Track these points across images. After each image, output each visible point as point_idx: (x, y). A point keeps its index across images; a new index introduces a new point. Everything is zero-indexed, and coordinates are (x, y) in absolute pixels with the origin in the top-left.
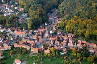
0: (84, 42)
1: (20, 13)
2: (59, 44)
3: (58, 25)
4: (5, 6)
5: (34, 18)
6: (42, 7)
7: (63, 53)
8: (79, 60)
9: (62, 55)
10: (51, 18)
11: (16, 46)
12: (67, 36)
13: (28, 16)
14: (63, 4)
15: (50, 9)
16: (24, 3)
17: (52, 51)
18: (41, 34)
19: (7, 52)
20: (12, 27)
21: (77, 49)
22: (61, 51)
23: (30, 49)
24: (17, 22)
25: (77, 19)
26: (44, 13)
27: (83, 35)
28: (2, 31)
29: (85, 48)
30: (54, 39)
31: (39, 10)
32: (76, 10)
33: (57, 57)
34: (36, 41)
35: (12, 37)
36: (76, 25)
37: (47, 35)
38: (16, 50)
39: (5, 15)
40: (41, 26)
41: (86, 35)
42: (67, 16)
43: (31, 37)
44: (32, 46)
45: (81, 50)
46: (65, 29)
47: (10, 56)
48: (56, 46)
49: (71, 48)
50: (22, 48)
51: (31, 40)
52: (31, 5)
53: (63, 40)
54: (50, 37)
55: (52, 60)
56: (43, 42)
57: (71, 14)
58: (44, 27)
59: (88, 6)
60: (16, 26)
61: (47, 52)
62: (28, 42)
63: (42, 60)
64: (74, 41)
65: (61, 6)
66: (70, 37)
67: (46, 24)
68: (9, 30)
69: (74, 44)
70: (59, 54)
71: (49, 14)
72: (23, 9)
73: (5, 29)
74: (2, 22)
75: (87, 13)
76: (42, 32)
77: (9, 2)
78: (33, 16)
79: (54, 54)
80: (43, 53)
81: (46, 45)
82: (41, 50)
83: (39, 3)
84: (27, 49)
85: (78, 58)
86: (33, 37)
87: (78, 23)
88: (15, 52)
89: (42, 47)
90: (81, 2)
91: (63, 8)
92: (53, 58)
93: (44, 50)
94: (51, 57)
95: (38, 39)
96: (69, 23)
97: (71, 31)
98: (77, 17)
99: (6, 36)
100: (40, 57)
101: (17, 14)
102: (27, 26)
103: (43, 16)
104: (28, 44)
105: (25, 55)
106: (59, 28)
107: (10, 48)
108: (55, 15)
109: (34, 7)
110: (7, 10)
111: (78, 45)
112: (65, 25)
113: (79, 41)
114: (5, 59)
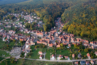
0: (80, 39)
1: (38, 21)
2: (65, 41)
3: (63, 28)
4: (28, 16)
5: (47, 24)
6: (52, 16)
7: (68, 47)
8: (79, 51)
9: (68, 49)
10: (57, 24)
11: (38, 42)
12: (69, 35)
13: (43, 23)
14: (64, 14)
15: (56, 17)
16: (40, 14)
17: (62, 46)
18: (53, 34)
19: (33, 47)
20: (34, 30)
21: (77, 44)
22: (67, 45)
23: (47, 45)
24: (36, 26)
25: (75, 24)
26: (53, 20)
27: (79, 35)
28: (28, 33)
29: (82, 43)
30: (61, 37)
31: (50, 18)
32: (73, 18)
33: (65, 50)
34: (50, 39)
35: (35, 37)
36: (75, 28)
37: (56, 35)
38: (38, 45)
39: (29, 22)
40: (52, 29)
41: (81, 34)
42: (68, 22)
43: (46, 36)
44: (48, 43)
45: (79, 44)
46: (67, 31)
47: (35, 49)
48: (63, 42)
49: (73, 44)
50: (42, 44)
51: (47, 38)
52: (44, 15)
53: (67, 38)
54: (59, 36)
55: (62, 52)
56: (55, 40)
57: (70, 21)
58: (54, 29)
59: (80, 16)
60: (36, 30)
61: (58, 46)
62: (46, 40)
63: (56, 52)
64: (74, 39)
65: (63, 16)
66: (71, 36)
67: (55, 28)
68: (32, 32)
69: (74, 41)
70: (66, 47)
71: (56, 21)
72: (39, 18)
73: (30, 31)
74: (28, 27)
75: (81, 20)
76: (53, 33)
77: (30, 14)
78: (46, 23)
79: (63, 48)
80: (56, 47)
81: (57, 42)
82: (55, 45)
83: (50, 14)
84: (45, 44)
85: (78, 50)
86: (48, 36)
87: (76, 27)
88: (38, 46)
89: (55, 43)
90: (75, 13)
91: (65, 17)
92: (62, 50)
93: (56, 45)
94: (61, 49)
95: (52, 38)
96: (70, 27)
97: (71, 32)
98: (74, 23)
99: (31, 36)
100: (54, 50)
101: (36, 21)
102: (43, 29)
103: (52, 22)
104: (45, 41)
105: (44, 49)
106: (63, 30)
107: (34, 44)
108: (60, 21)
109: (47, 17)
110: (30, 19)
111: (77, 41)
112: (67, 28)
113: (77, 38)
114: (32, 51)
